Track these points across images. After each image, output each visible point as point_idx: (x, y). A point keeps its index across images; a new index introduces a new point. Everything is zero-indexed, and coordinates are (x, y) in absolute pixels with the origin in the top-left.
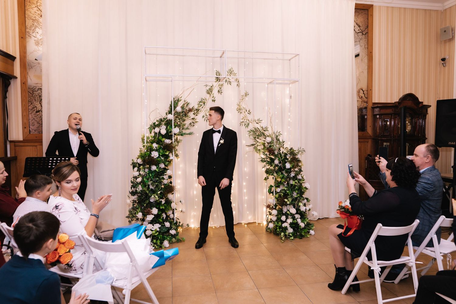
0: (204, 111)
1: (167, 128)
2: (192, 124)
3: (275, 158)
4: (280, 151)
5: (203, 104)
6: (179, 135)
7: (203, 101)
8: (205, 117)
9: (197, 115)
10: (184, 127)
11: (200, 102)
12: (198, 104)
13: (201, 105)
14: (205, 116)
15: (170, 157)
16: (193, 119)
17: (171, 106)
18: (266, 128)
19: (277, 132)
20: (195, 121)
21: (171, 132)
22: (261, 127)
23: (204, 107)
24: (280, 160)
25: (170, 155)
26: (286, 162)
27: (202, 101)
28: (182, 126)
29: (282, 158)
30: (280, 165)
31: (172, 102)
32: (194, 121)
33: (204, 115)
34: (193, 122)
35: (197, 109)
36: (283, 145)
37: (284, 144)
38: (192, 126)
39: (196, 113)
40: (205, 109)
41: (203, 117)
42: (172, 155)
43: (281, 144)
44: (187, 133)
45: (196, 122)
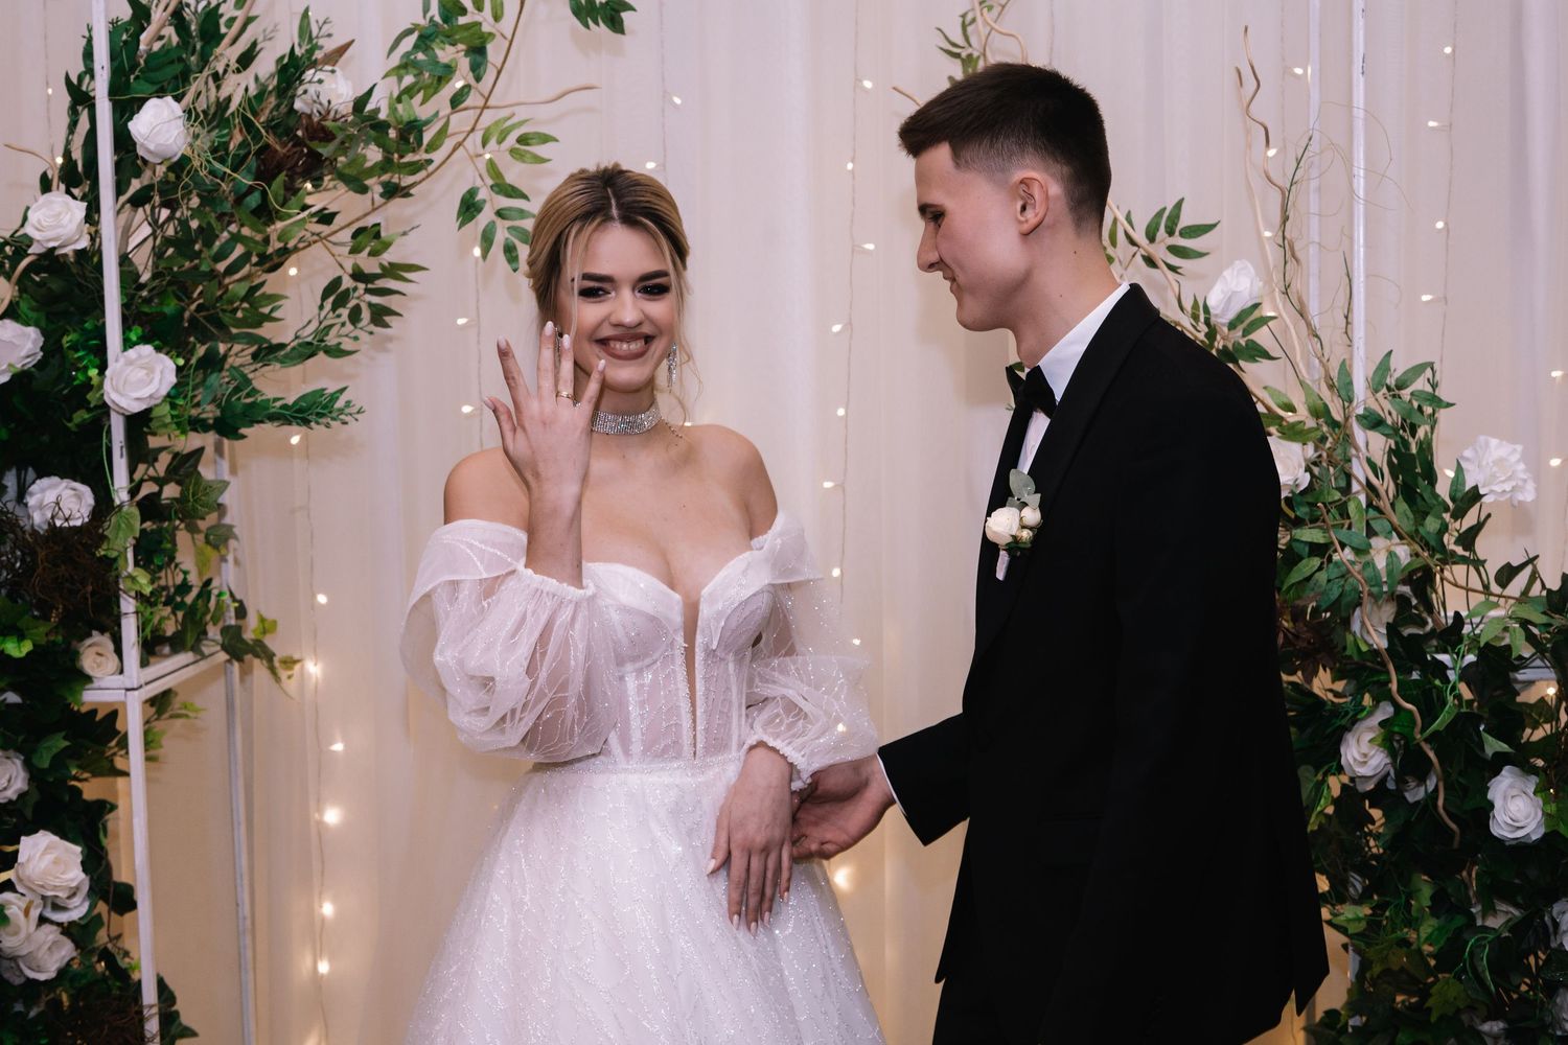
0: (478, 136)
1: (51, 348)
2: (363, 298)
3: (1358, 694)
4: (1430, 608)
5: (464, 64)
6: (198, 425)
7: (462, 20)
8: (485, 217)
9: (392, 192)
10: (267, 331)
11: (425, 40)
12: (406, 65)
13: (446, 73)
14: (493, 202)
15: (88, 679)
16: (355, 236)
17: (80, 98)
18: (1248, 318)
19: (1384, 367)
20: (388, 257)
21: (83, 395)
22: (1188, 304)
23: (473, 100)
24: (1407, 739)
25: (94, 656)
26: (1495, 766)
27: (446, 20)
28: (240, 323)
29: (1430, 706)
30: (1415, 794)
31: (88, 55)
32: (370, 266)
33: (472, 193)
34: (358, 275)
35: (381, 127)
36: (1468, 539)
37: (1470, 520)
38: (366, 315)
39: (386, 165)
40: (488, 118)
41: (469, 207)
42: (119, 651)
43: (1431, 524)
44: (278, 404)
45: (394, 271)
